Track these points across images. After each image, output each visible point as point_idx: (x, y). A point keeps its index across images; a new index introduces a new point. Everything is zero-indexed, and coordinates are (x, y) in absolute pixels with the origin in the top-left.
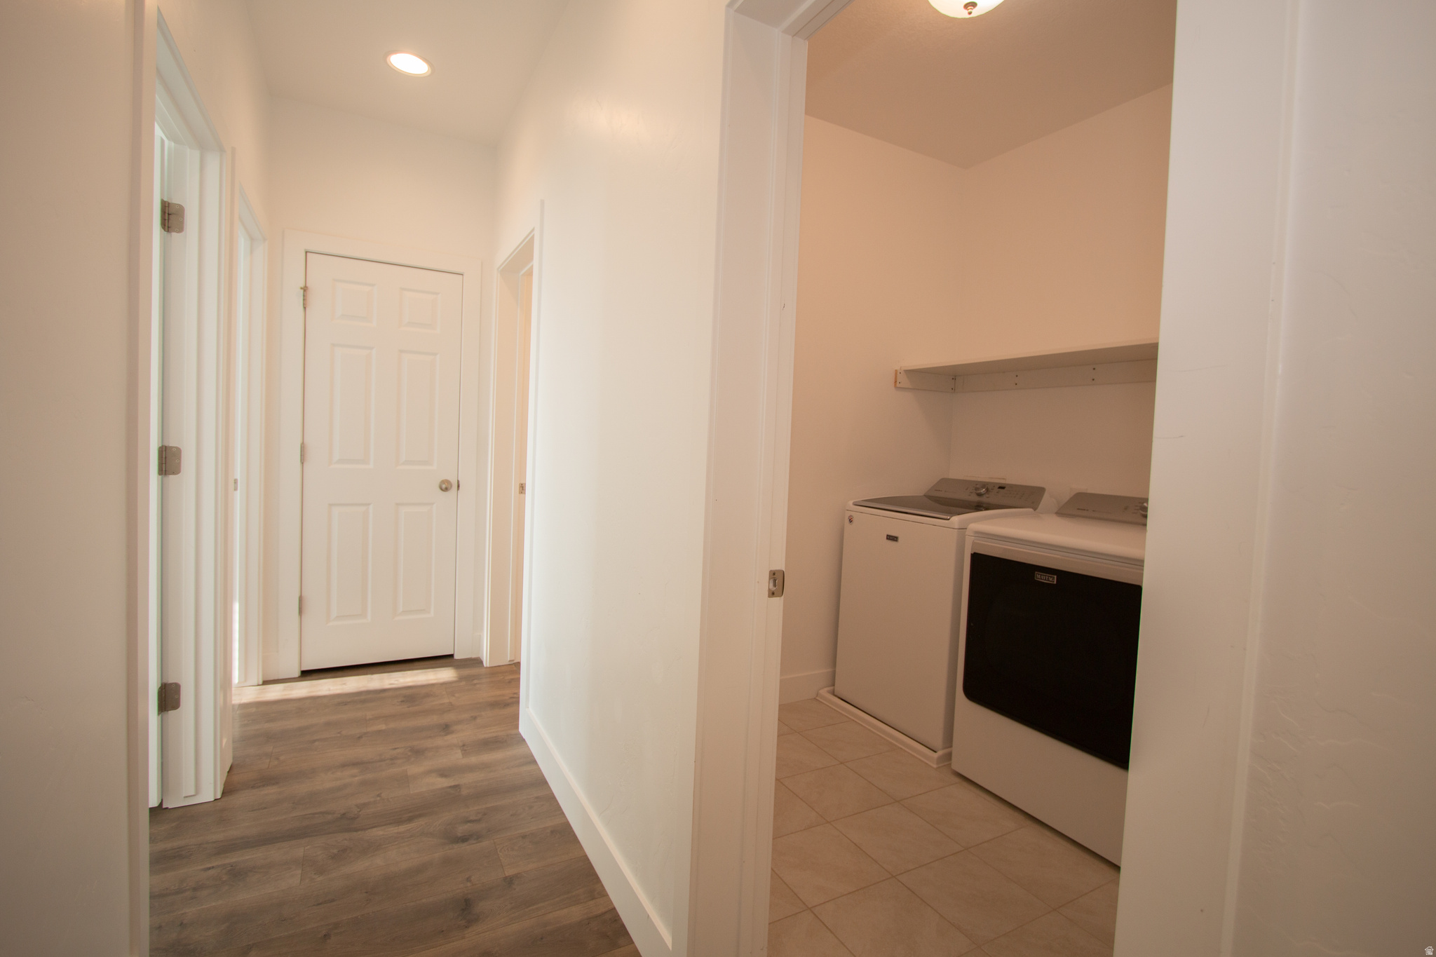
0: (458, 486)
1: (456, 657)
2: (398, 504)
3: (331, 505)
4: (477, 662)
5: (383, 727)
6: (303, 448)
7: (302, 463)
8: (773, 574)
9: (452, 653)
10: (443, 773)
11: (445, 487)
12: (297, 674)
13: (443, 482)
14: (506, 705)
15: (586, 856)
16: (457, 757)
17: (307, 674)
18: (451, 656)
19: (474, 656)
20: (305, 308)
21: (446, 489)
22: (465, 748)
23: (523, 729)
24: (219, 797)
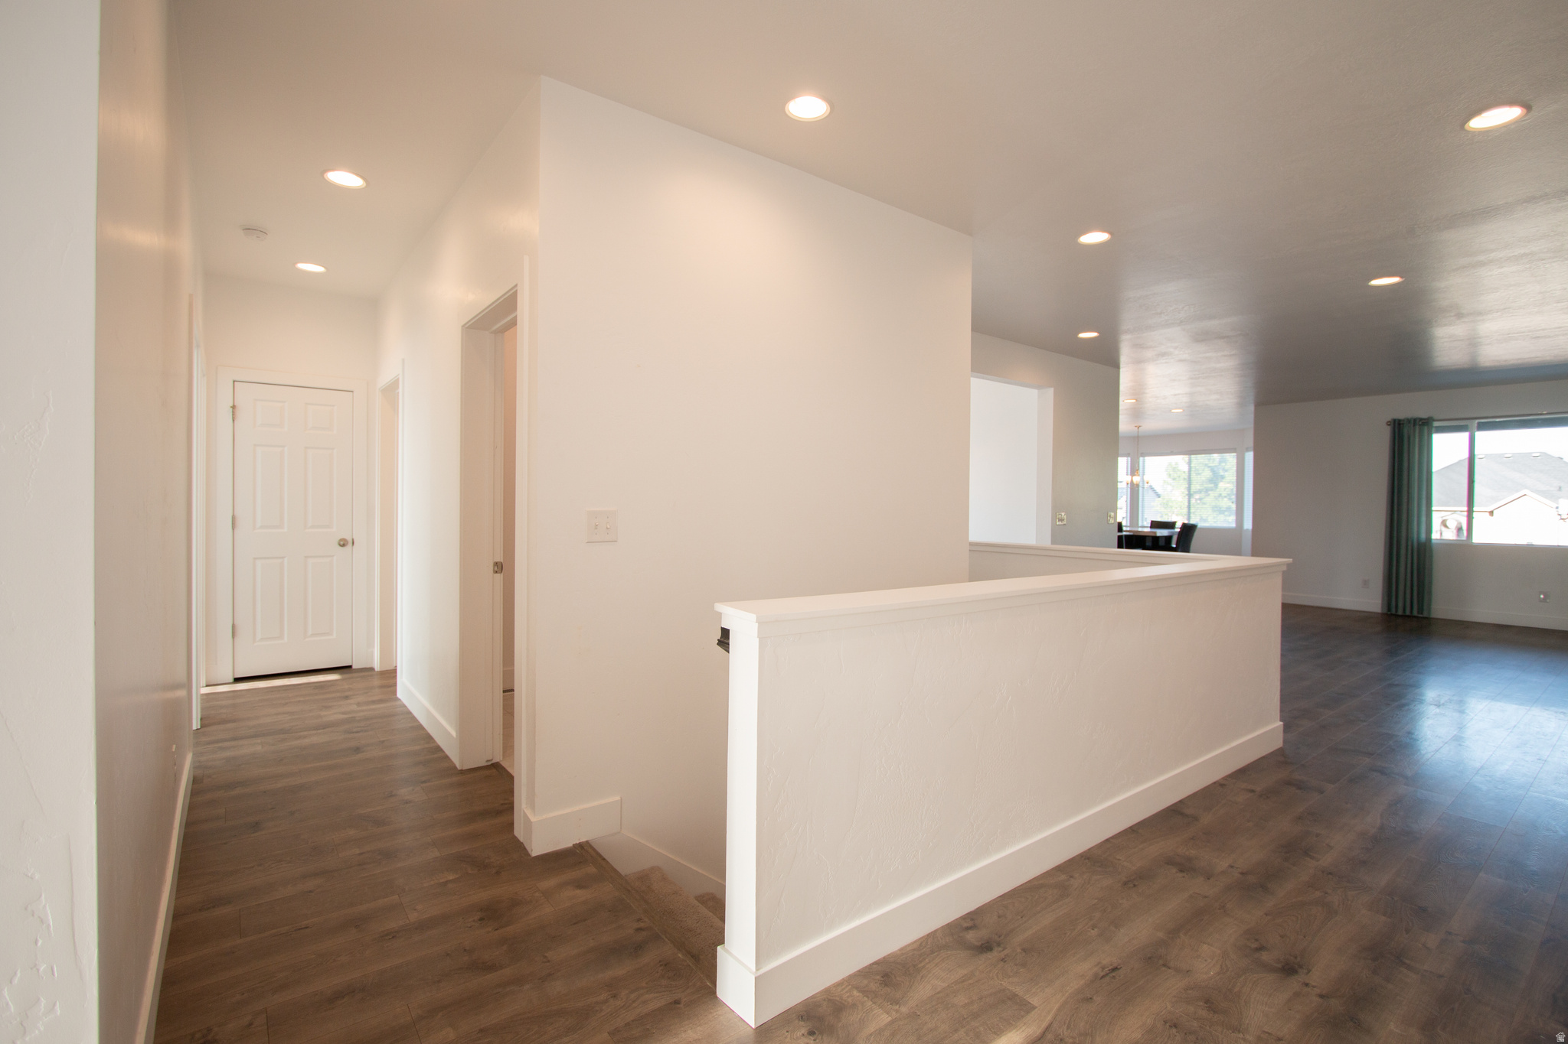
0: (353, 543)
1: (354, 667)
2: (306, 557)
3: (255, 559)
4: (372, 669)
5: (302, 699)
6: (234, 518)
7: (233, 529)
8: (496, 564)
9: (350, 664)
10: (344, 713)
11: (343, 543)
12: (232, 680)
13: (341, 540)
14: (390, 686)
15: (429, 734)
16: (355, 707)
17: (237, 680)
18: (350, 667)
19: (368, 666)
20: (234, 421)
21: (343, 545)
22: (359, 704)
23: (399, 695)
24: (199, 727)
